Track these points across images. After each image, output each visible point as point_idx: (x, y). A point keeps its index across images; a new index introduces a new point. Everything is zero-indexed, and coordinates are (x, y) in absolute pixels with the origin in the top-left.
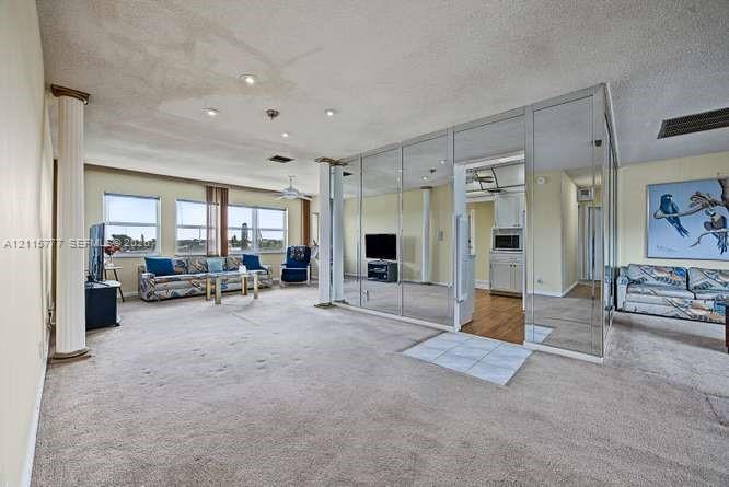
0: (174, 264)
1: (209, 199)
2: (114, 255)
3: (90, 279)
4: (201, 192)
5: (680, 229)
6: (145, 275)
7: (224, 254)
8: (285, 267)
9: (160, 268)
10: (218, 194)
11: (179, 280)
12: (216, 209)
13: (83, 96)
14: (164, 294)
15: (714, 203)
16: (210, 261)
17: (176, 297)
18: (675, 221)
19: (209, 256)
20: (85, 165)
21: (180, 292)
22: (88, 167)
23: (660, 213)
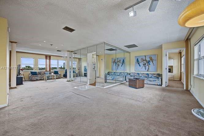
0: (37, 73)
1: (46, 58)
2: (23, 71)
3: (17, 75)
4: (44, 57)
5: (140, 65)
6: (30, 75)
7: (50, 71)
8: (65, 74)
9: (34, 74)
10: (48, 57)
11: (38, 76)
12: (48, 60)
13: (16, 43)
14: (34, 79)
15: (144, 60)
16: (46, 72)
17: (37, 80)
18: (139, 64)
19: (46, 71)
20: (16, 51)
21: (38, 79)
22: (17, 52)
23: (137, 62)
